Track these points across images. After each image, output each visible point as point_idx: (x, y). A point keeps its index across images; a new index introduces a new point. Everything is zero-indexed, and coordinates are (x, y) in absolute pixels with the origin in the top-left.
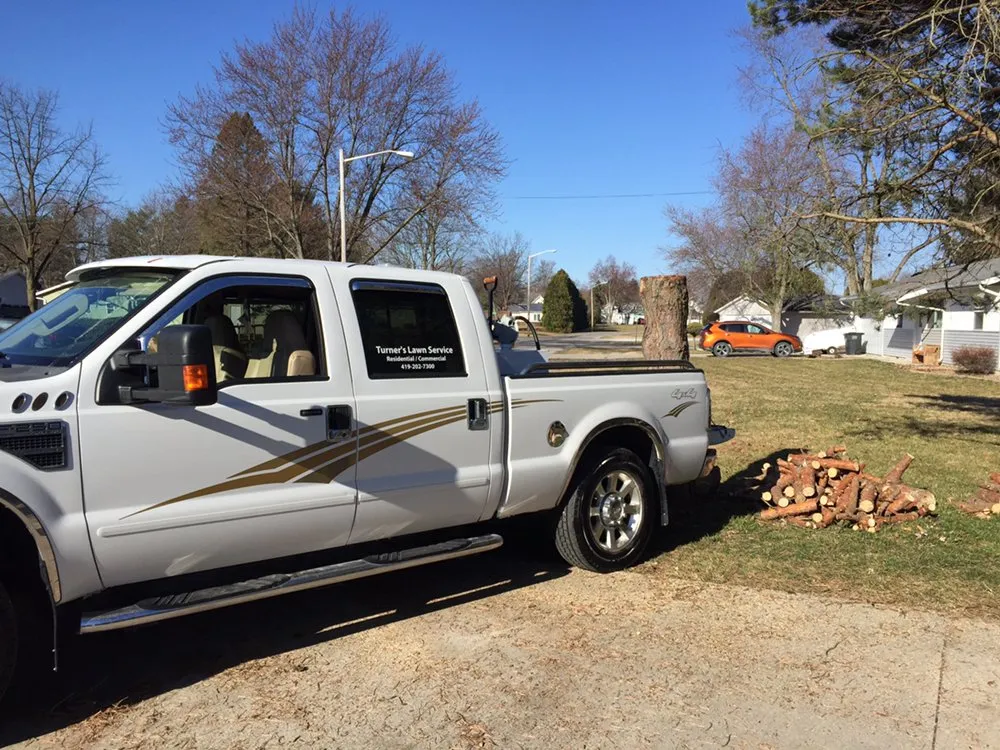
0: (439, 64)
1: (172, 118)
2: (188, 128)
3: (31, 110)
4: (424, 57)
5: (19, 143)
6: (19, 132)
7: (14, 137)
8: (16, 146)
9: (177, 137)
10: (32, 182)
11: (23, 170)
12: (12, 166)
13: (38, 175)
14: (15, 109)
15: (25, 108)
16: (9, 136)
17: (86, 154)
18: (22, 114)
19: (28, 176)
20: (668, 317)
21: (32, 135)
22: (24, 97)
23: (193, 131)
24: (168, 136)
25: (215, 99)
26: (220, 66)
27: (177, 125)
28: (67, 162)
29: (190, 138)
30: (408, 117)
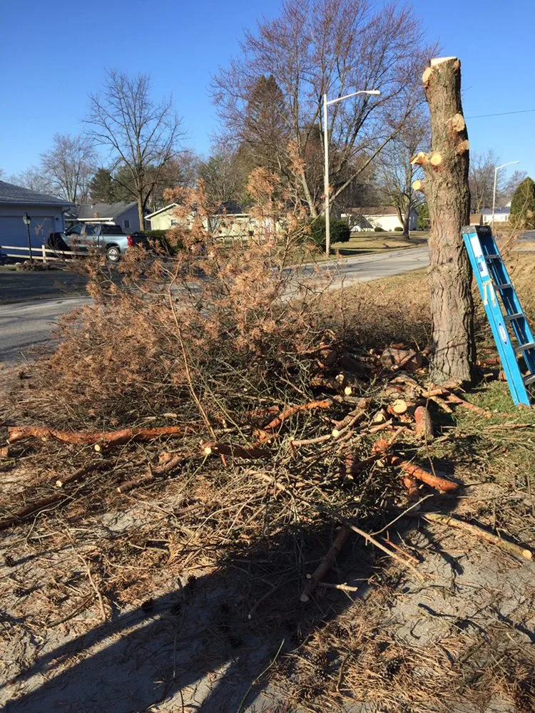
0: (411, 14)
1: (214, 85)
2: (225, 91)
3: (135, 90)
4: (398, 10)
5: (128, 114)
6: (128, 106)
7: (125, 110)
8: (127, 117)
9: (218, 99)
10: (138, 142)
11: (132, 133)
12: (125, 131)
13: (142, 136)
14: (124, 90)
15: (131, 89)
16: (122, 110)
17: (169, 119)
18: (129, 94)
19: (135, 137)
20: (446, 216)
21: (137, 108)
22: (130, 81)
23: (228, 93)
24: (213, 99)
25: (243, 67)
26: (244, 40)
27: (218, 90)
28: (158, 124)
29: (226, 99)
30: (385, 63)
